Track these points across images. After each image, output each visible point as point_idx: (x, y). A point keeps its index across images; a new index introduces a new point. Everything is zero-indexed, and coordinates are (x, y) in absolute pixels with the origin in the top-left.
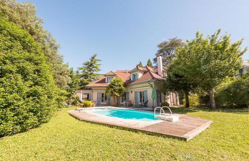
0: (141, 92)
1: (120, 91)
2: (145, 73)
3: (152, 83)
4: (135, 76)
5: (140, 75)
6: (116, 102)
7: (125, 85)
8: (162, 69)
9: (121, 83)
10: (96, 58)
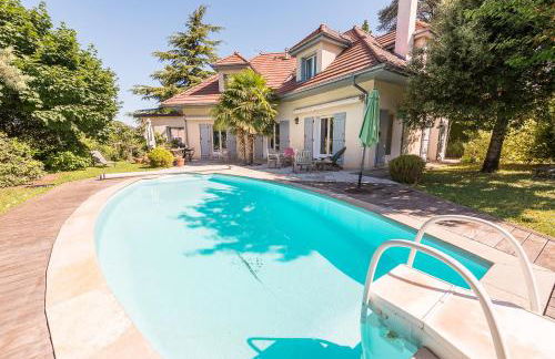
0: (325, 121)
1: (257, 116)
2: (345, 47)
3: (369, 85)
4: (309, 62)
5: (327, 58)
6: (248, 152)
7: (276, 98)
8: (412, 30)
9: (261, 92)
10: (204, 21)
